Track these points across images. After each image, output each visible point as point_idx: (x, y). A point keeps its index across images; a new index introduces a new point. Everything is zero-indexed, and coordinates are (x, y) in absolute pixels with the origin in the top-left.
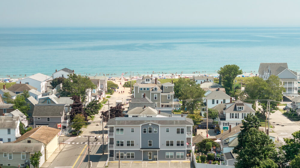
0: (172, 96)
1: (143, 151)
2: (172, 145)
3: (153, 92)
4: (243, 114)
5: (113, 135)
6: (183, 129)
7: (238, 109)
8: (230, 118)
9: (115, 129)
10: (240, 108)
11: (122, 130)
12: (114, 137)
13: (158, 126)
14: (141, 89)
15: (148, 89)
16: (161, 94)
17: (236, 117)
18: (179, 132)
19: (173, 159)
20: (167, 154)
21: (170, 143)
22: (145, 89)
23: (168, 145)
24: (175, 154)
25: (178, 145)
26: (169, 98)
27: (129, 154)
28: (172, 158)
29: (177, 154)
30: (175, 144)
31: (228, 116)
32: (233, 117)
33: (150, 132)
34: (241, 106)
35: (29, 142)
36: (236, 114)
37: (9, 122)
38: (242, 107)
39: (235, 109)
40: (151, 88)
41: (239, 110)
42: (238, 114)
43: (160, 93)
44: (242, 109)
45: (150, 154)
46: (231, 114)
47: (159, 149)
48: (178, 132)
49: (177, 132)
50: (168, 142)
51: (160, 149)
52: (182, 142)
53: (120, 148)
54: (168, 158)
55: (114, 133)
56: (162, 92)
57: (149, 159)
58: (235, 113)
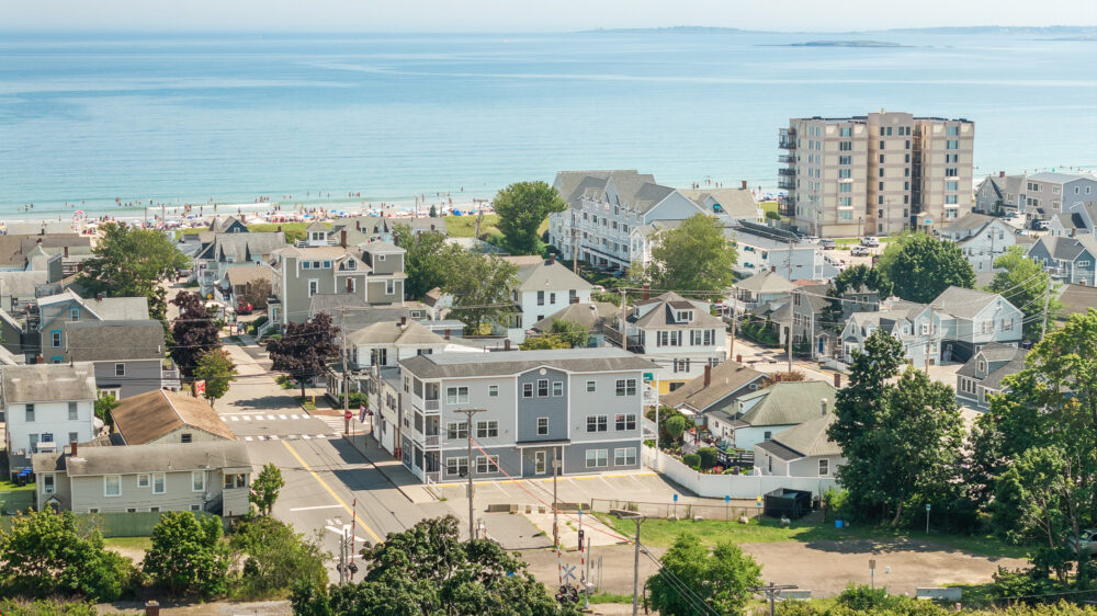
0: (398, 284)
1: (524, 449)
2: (603, 428)
3: (343, 273)
4: (692, 332)
5: (436, 406)
6: (634, 381)
7: (679, 319)
8: (658, 344)
9: (442, 391)
10: (685, 316)
11: (464, 391)
12: (441, 414)
13: (565, 374)
14: (306, 264)
15: (327, 264)
16: (367, 278)
17: (674, 343)
18: (623, 391)
19: (607, 469)
20: (589, 455)
21: (597, 424)
22: (317, 265)
23: (591, 428)
24: (611, 454)
25: (620, 427)
26: (390, 290)
27: (482, 461)
28: (603, 465)
29: (617, 453)
30: (611, 424)
31: (651, 339)
32: (665, 343)
33: (543, 392)
34: (688, 310)
35: (186, 438)
36: (673, 334)
37: (67, 383)
38: (691, 313)
39: (670, 319)
40: (337, 261)
41: (682, 321)
42: (680, 332)
43: (363, 277)
44: (691, 319)
45: (541, 456)
46: (659, 333)
47: (567, 440)
48: (620, 391)
49: (618, 390)
50: (591, 420)
51: (573, 442)
52: (631, 418)
53: (460, 445)
54: (593, 466)
55: (440, 401)
56: (370, 274)
57: (537, 473)
58: (670, 329)
